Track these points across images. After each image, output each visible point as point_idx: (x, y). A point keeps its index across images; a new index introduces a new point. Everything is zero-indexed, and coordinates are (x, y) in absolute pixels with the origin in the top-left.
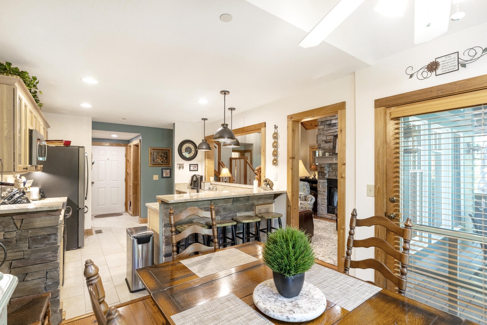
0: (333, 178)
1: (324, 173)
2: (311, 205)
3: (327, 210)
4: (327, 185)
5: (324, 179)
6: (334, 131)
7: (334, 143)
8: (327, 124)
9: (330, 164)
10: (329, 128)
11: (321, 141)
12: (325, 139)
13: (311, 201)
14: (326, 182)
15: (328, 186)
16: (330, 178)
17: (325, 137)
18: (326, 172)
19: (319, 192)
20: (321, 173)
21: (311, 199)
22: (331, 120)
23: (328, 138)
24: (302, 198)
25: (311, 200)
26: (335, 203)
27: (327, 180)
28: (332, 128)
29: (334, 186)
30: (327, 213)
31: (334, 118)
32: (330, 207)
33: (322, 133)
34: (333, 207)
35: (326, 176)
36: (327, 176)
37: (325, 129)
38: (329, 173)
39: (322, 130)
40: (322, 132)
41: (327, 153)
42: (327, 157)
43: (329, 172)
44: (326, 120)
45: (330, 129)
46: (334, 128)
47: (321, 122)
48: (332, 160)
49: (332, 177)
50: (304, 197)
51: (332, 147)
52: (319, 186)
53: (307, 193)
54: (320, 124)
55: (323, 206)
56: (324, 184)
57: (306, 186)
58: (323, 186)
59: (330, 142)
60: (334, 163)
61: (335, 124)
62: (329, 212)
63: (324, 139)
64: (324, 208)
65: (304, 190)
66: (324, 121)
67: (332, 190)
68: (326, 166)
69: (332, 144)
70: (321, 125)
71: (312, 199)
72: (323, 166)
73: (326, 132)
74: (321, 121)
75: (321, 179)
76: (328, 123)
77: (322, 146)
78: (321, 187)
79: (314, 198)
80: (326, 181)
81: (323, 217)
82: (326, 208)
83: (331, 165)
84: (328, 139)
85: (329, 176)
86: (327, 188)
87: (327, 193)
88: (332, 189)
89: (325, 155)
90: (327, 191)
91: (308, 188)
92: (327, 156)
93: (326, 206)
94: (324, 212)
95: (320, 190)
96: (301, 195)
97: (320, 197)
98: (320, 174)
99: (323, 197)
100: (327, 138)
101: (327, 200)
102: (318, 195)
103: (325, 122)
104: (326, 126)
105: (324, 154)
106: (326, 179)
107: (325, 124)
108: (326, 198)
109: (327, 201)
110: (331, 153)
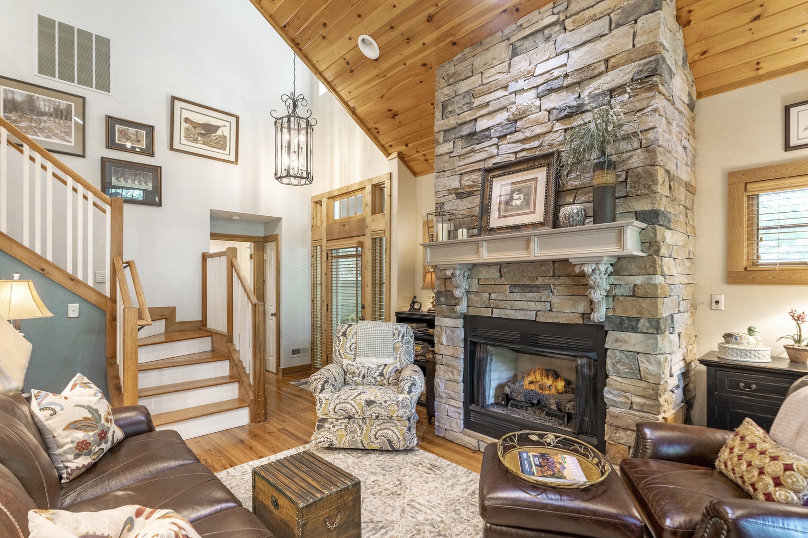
0: (482, 315)
1: (453, 296)
2: (406, 407)
3: (462, 417)
4: (462, 336)
5: (455, 315)
6: (484, 155)
7: (483, 195)
8: (462, 137)
9: (474, 266)
10: (470, 148)
11: (446, 193)
12: (456, 184)
13: (410, 392)
14: (461, 326)
15: (465, 340)
16: (472, 312)
17: (458, 178)
18: (458, 293)
19: (440, 357)
20: (446, 296)
21: (409, 384)
22: (476, 120)
23: (467, 180)
24: (387, 377)
25: (410, 388)
26: (487, 394)
27: (462, 320)
28: (477, 147)
29: (486, 342)
30: (462, 426)
31: (484, 112)
32: (473, 407)
33: (447, 166)
34: (483, 411)
35: (458, 308)
36: (462, 308)
37: (459, 151)
38: (468, 297)
39: (447, 157)
40: (447, 162)
41: (460, 231)
42: (463, 243)
43: (468, 292)
44: (459, 122)
45: (472, 151)
46: (486, 144)
47: (445, 131)
48: (478, 252)
49: (478, 309)
50: (393, 374)
51: (478, 208)
52: (440, 338)
53: (403, 358)
54: (441, 139)
55: (453, 402)
56: (453, 332)
57: (403, 336)
58: (451, 340)
59: (471, 194)
60: (482, 261)
61: (487, 133)
62: (469, 424)
63: (452, 187)
64: (453, 409)
65: (395, 349)
66: (455, 128)
67: (478, 355)
68: (457, 272)
69: (477, 199)
70: (445, 141)
71: (413, 384)
72: (449, 273)
73: (462, 163)
74: (445, 128)
75: (445, 317)
76: (466, 131)
77: (447, 207)
78: (445, 343)
79: (420, 380)
80: (460, 322)
81: (451, 438)
82: (462, 411)
83: (475, 269)
84: (467, 183)
85: (468, 306)
86: (462, 345)
87: (462, 361)
88: (478, 349)
89: (456, 237)
90: (462, 356)
91: (409, 342)
92: (460, 237)
93: (461, 405)
94: (454, 425)
95: (442, 352)
96: (386, 365)
97: (442, 376)
98: (442, 299)
99: (451, 376)
100: (463, 182)
101: (462, 384)
102: (437, 367)
103: (455, 131)
104: (459, 143)
105: (452, 234)
106: (459, 318)
107: (458, 135)
108: (461, 379)
109: (462, 389)
110: (475, 231)
